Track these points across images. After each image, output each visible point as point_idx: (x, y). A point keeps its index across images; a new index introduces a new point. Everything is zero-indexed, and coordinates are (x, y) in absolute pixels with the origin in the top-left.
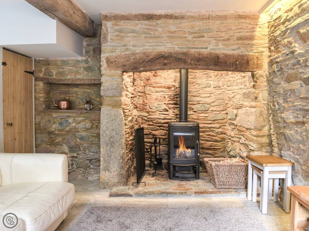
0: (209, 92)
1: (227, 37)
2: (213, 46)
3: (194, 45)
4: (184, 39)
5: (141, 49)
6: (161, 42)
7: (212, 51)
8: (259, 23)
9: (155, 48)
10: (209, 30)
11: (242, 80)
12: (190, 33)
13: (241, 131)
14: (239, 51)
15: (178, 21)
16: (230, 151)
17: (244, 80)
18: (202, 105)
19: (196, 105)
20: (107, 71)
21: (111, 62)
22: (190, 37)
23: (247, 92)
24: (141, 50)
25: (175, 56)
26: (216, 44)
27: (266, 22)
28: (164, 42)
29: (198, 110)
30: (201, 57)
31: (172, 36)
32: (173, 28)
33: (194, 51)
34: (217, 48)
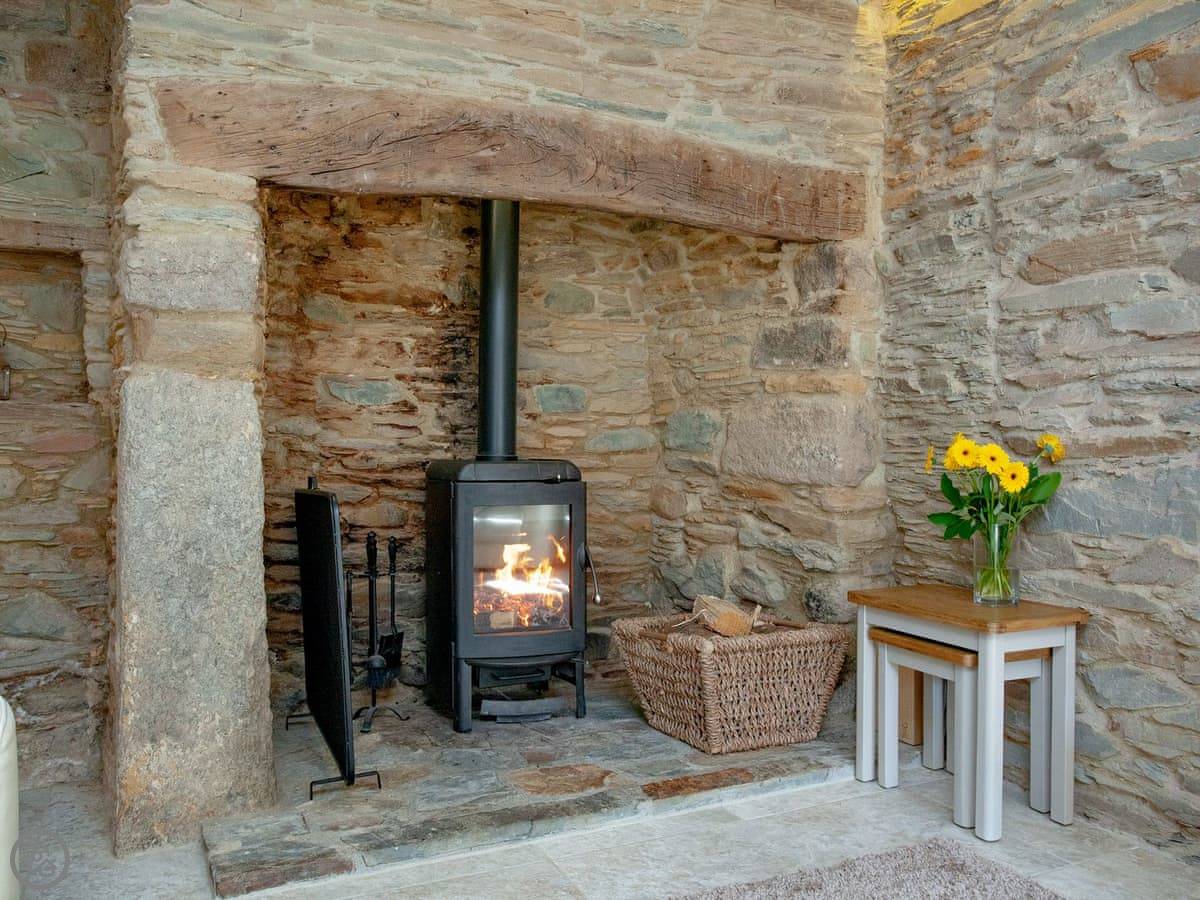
0: (589, 334)
1: (742, 78)
2: (688, 109)
3: (611, 93)
4: (568, 56)
5: (363, 69)
6: (466, 56)
7: (684, 133)
8: (855, 40)
9: (435, 76)
10: (671, 36)
11: (762, 283)
12: (595, 35)
13: (748, 493)
14: (785, 147)
17: (769, 279)
18: (559, 390)
19: (534, 388)
20: (167, 163)
21: (191, 119)
22: (592, 55)
23: (789, 330)
24: (361, 79)
25: (528, 131)
26: (699, 103)
27: (881, 39)
28: (478, 55)
29: (545, 411)
30: (638, 152)
31: (514, 31)
33: (611, 124)
34: (707, 120)
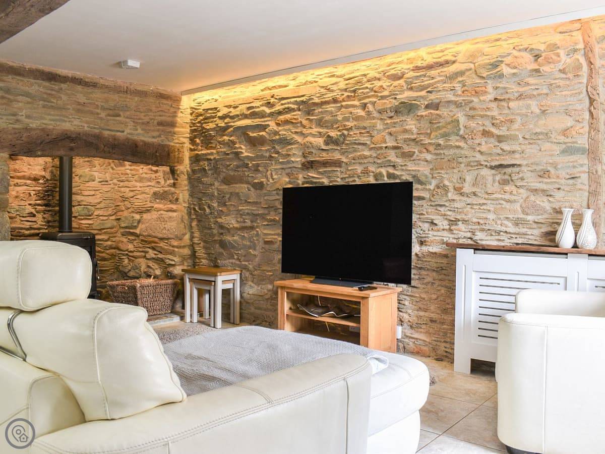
0: (94, 189)
1: (146, 119)
2: (130, 129)
3: (108, 126)
4: (96, 115)
5: (38, 122)
6: (67, 117)
7: (129, 136)
8: (180, 107)
9: (58, 123)
10: (126, 108)
11: (153, 176)
12: (103, 109)
13: (149, 242)
14: (160, 139)
15: (90, 90)
16: (128, 272)
17: (155, 175)
18: (84, 208)
19: (76, 207)
22: (103, 115)
23: (161, 192)
24: (38, 125)
25: (84, 138)
26: (134, 127)
27: (188, 107)
28: (71, 117)
29: (79, 215)
30: (116, 143)
31: (81, 109)
32: (82, 99)
33: (108, 135)
34: (136, 132)
